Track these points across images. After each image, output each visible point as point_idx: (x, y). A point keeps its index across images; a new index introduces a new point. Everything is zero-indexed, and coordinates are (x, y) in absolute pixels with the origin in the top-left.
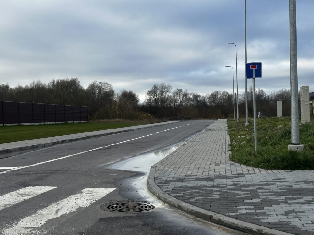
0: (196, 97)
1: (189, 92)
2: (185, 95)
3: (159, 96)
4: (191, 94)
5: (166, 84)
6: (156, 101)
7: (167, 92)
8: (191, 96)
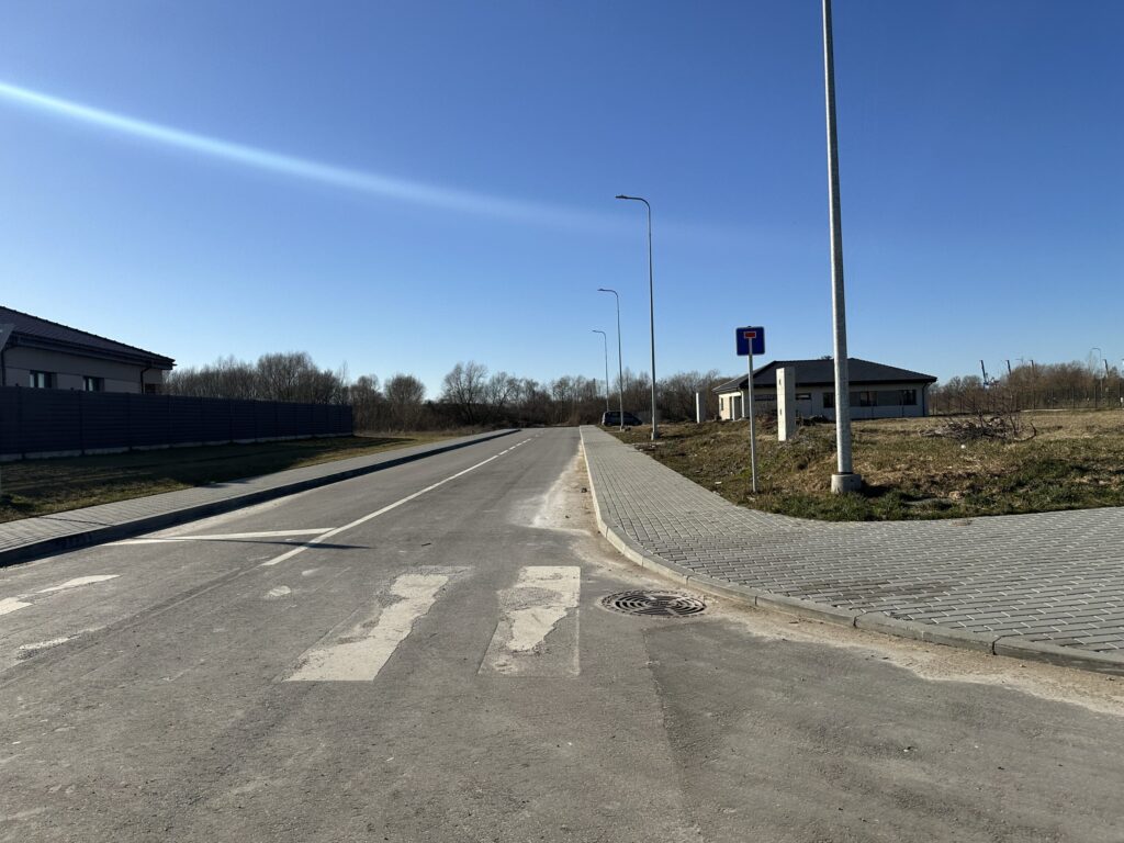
0: (531, 385)
1: (519, 377)
2: (511, 382)
3: (465, 384)
4: (521, 381)
5: (478, 363)
6: (460, 393)
7: (480, 376)
8: (522, 385)
